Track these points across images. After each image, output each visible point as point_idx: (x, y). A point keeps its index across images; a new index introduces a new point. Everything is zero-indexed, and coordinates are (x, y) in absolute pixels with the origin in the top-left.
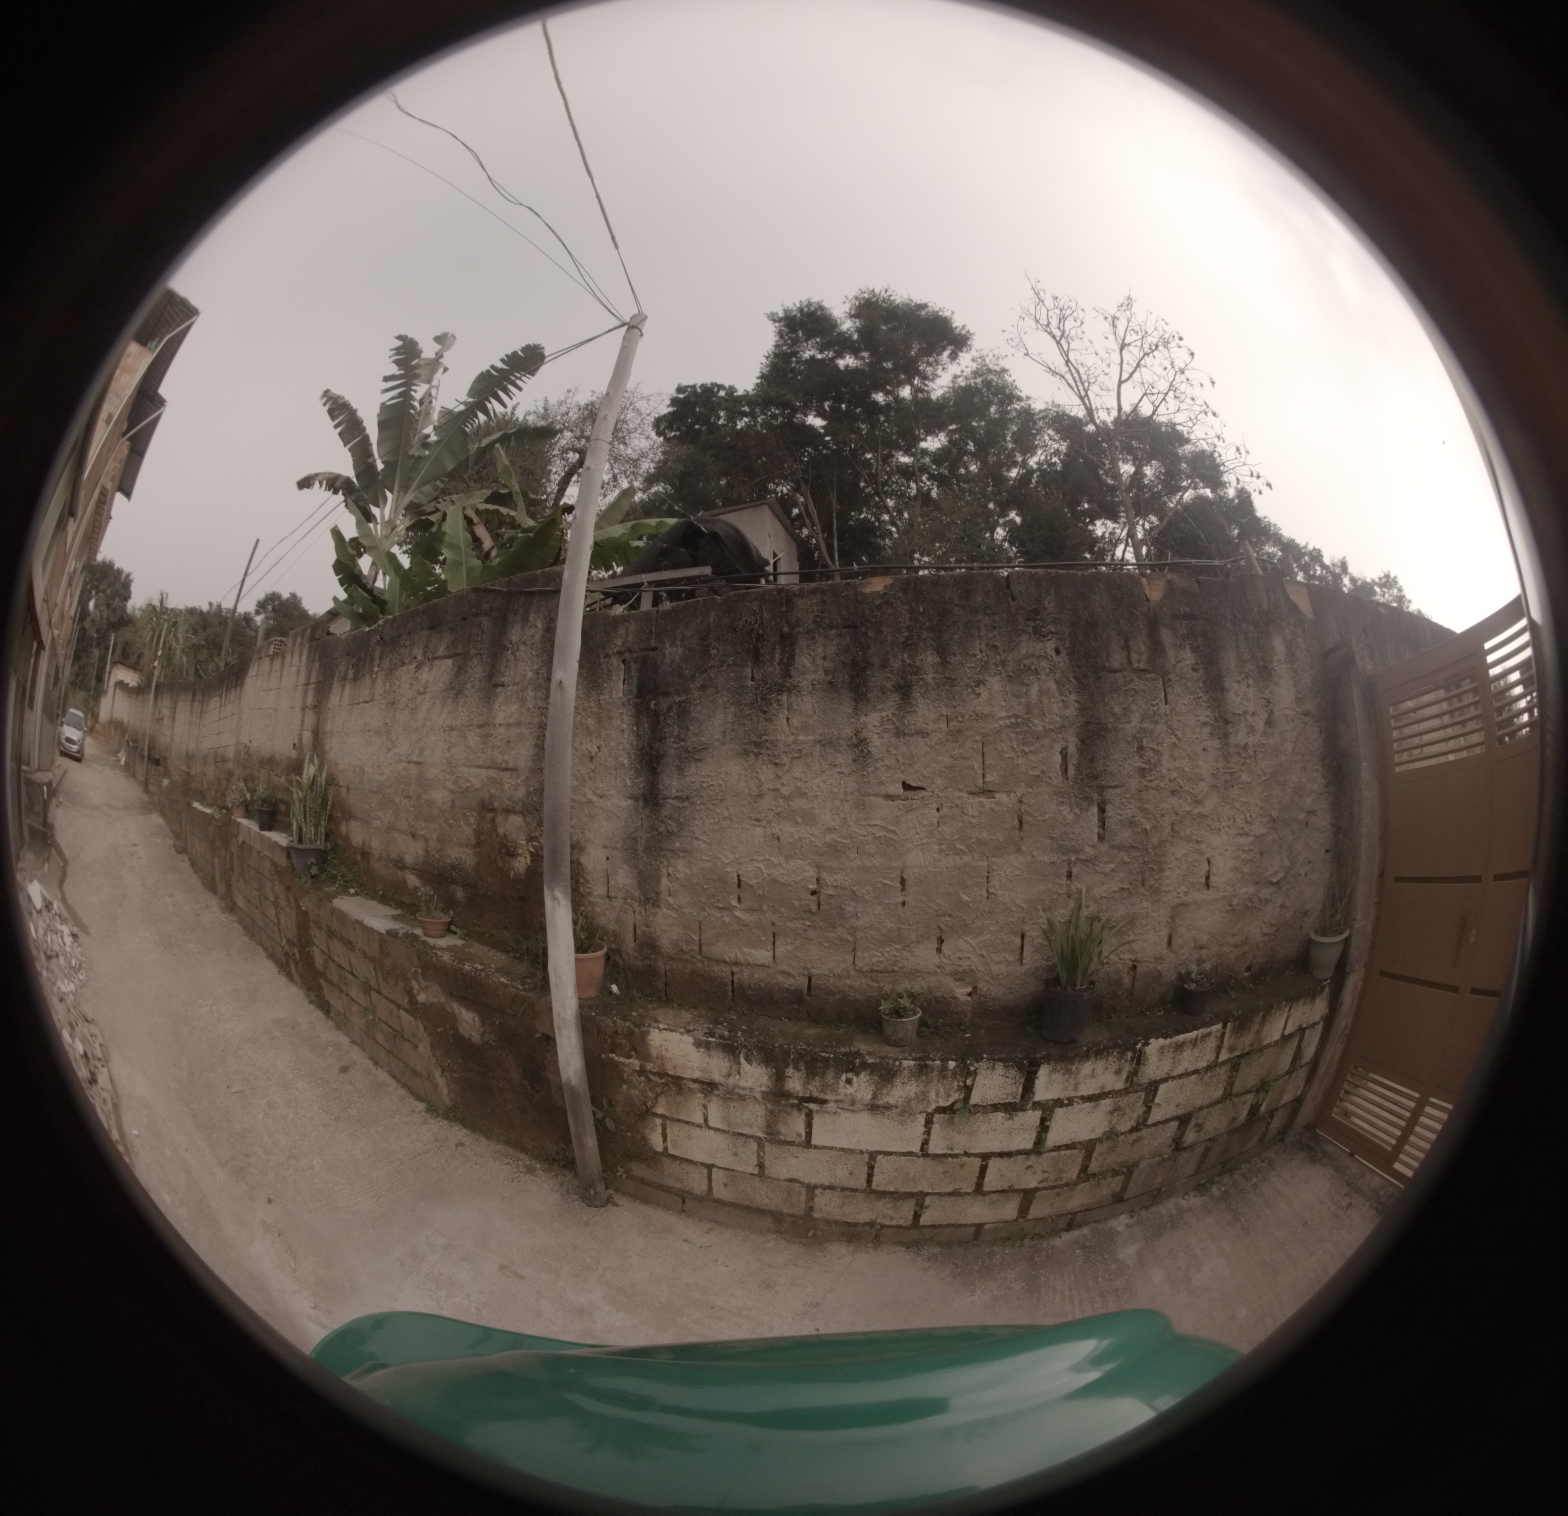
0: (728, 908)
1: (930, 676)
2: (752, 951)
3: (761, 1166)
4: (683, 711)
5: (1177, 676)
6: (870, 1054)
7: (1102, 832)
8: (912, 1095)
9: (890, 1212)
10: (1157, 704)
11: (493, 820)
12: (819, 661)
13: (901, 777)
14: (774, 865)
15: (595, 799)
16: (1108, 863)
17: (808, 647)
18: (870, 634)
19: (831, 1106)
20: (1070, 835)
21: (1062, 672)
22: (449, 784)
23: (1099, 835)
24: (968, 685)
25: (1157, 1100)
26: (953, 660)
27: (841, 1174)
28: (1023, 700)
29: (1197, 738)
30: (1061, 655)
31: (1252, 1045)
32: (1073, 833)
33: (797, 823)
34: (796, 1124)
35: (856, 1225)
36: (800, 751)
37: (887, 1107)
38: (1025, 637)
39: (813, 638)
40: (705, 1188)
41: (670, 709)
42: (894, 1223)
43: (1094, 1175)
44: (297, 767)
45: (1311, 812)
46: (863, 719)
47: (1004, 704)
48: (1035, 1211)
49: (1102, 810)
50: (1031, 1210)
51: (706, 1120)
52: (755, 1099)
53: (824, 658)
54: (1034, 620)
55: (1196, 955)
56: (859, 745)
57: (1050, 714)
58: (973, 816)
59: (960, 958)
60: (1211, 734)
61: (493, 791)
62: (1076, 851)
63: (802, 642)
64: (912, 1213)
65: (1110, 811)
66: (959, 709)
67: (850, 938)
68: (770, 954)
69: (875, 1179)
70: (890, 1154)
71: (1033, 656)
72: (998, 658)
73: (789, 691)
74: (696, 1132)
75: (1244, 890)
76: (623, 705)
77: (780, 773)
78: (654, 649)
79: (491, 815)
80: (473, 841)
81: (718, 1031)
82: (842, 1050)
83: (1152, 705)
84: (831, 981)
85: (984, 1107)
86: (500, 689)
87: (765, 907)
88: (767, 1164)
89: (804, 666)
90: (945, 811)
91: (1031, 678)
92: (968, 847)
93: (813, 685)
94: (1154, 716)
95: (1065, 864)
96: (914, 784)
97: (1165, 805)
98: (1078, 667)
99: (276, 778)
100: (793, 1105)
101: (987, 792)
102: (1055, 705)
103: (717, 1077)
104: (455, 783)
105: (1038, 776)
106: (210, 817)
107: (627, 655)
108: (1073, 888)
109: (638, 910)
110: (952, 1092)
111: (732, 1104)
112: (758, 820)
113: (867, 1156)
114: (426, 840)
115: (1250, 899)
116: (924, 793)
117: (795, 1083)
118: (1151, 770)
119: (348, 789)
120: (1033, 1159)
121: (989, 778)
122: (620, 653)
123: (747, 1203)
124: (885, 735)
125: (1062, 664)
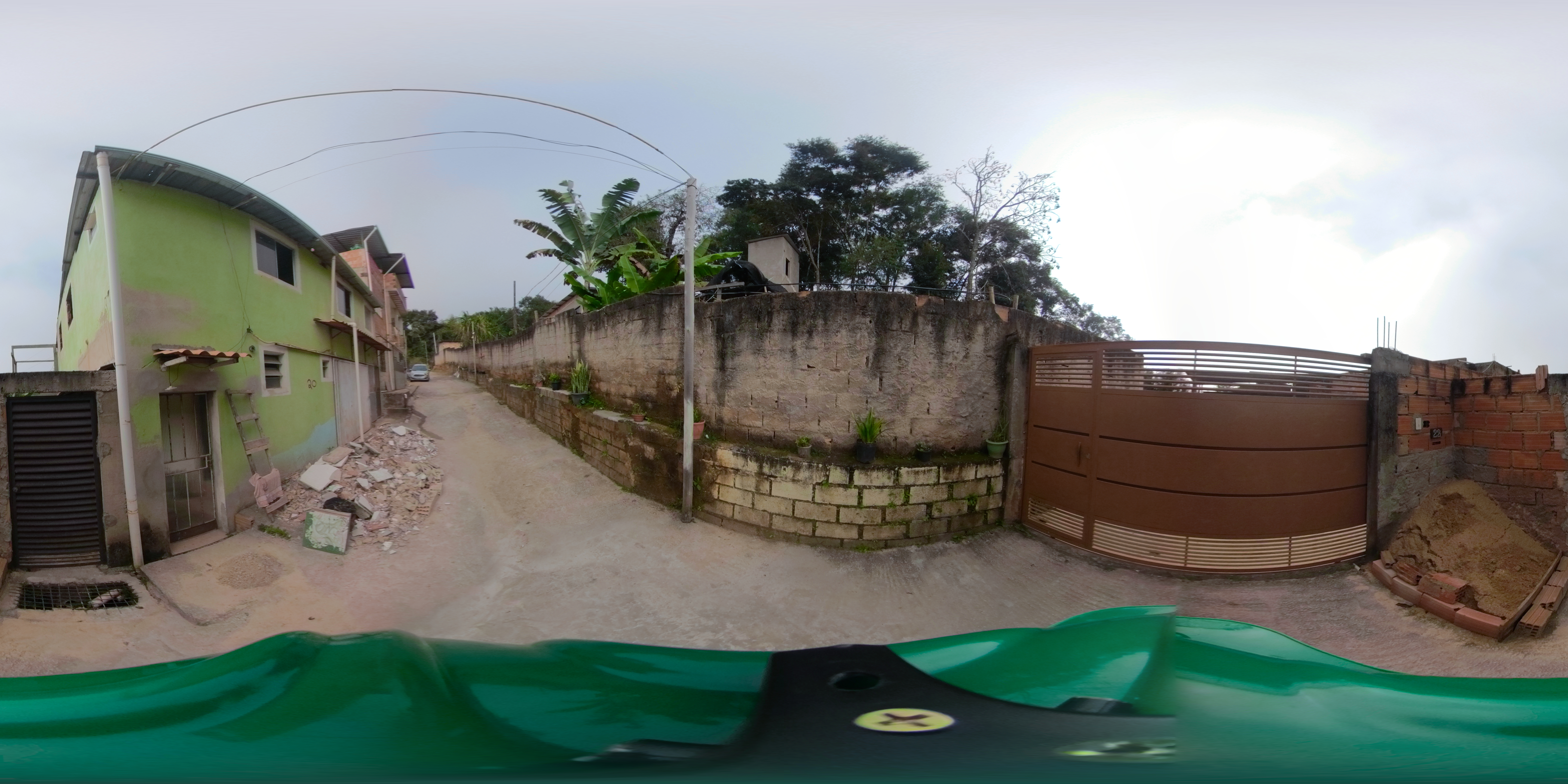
0: (747, 406)
1: (820, 328)
2: (755, 422)
3: (753, 504)
5: (922, 334)
7: (880, 387)
8: (807, 476)
9: (803, 528)
10: (910, 344)
11: (664, 378)
12: (781, 321)
13: (807, 363)
14: (764, 391)
15: (702, 369)
16: (883, 399)
17: (778, 316)
18: (800, 312)
19: (778, 479)
20: (868, 388)
21: (871, 330)
22: (645, 366)
24: (833, 332)
26: (829, 323)
27: (783, 509)
28: (853, 339)
29: (927, 358)
30: (872, 323)
33: (771, 378)
34: (766, 486)
35: (789, 533)
36: (772, 353)
37: (799, 481)
38: (858, 316)
39: (780, 313)
40: (732, 514)
41: (729, 337)
42: (805, 533)
43: (889, 523)
45: (986, 393)
46: (795, 342)
47: (846, 340)
49: (881, 380)
51: (734, 485)
52: (753, 476)
53: (783, 320)
54: (863, 309)
55: (924, 439)
56: (793, 351)
57: (863, 344)
58: (831, 378)
59: (826, 428)
60: (935, 358)
61: (663, 368)
62: (870, 394)
63: (776, 314)
65: (885, 380)
66: (829, 341)
67: (788, 418)
68: (761, 423)
69: (795, 511)
70: (801, 501)
71: (861, 323)
72: (847, 323)
73: (770, 331)
74: (730, 490)
77: (765, 360)
78: (722, 317)
79: (663, 376)
80: (656, 387)
81: (741, 450)
82: (782, 458)
83: (908, 344)
84: (782, 434)
85: (833, 484)
87: (760, 406)
88: (755, 503)
89: (776, 323)
90: (822, 376)
91: (858, 331)
92: (828, 389)
93: (778, 329)
94: (908, 348)
95: (866, 398)
96: (811, 366)
97: (908, 381)
98: (878, 328)
100: (765, 478)
101: (837, 370)
102: (866, 341)
105: (856, 366)
107: (711, 319)
108: (868, 406)
109: (717, 408)
110: (822, 477)
111: (745, 478)
112: (758, 376)
113: (792, 502)
114: (636, 387)
115: (950, 421)
117: (766, 469)
118: (904, 367)
121: (838, 365)
122: (709, 318)
123: (747, 521)
124: (802, 348)
125: (871, 327)
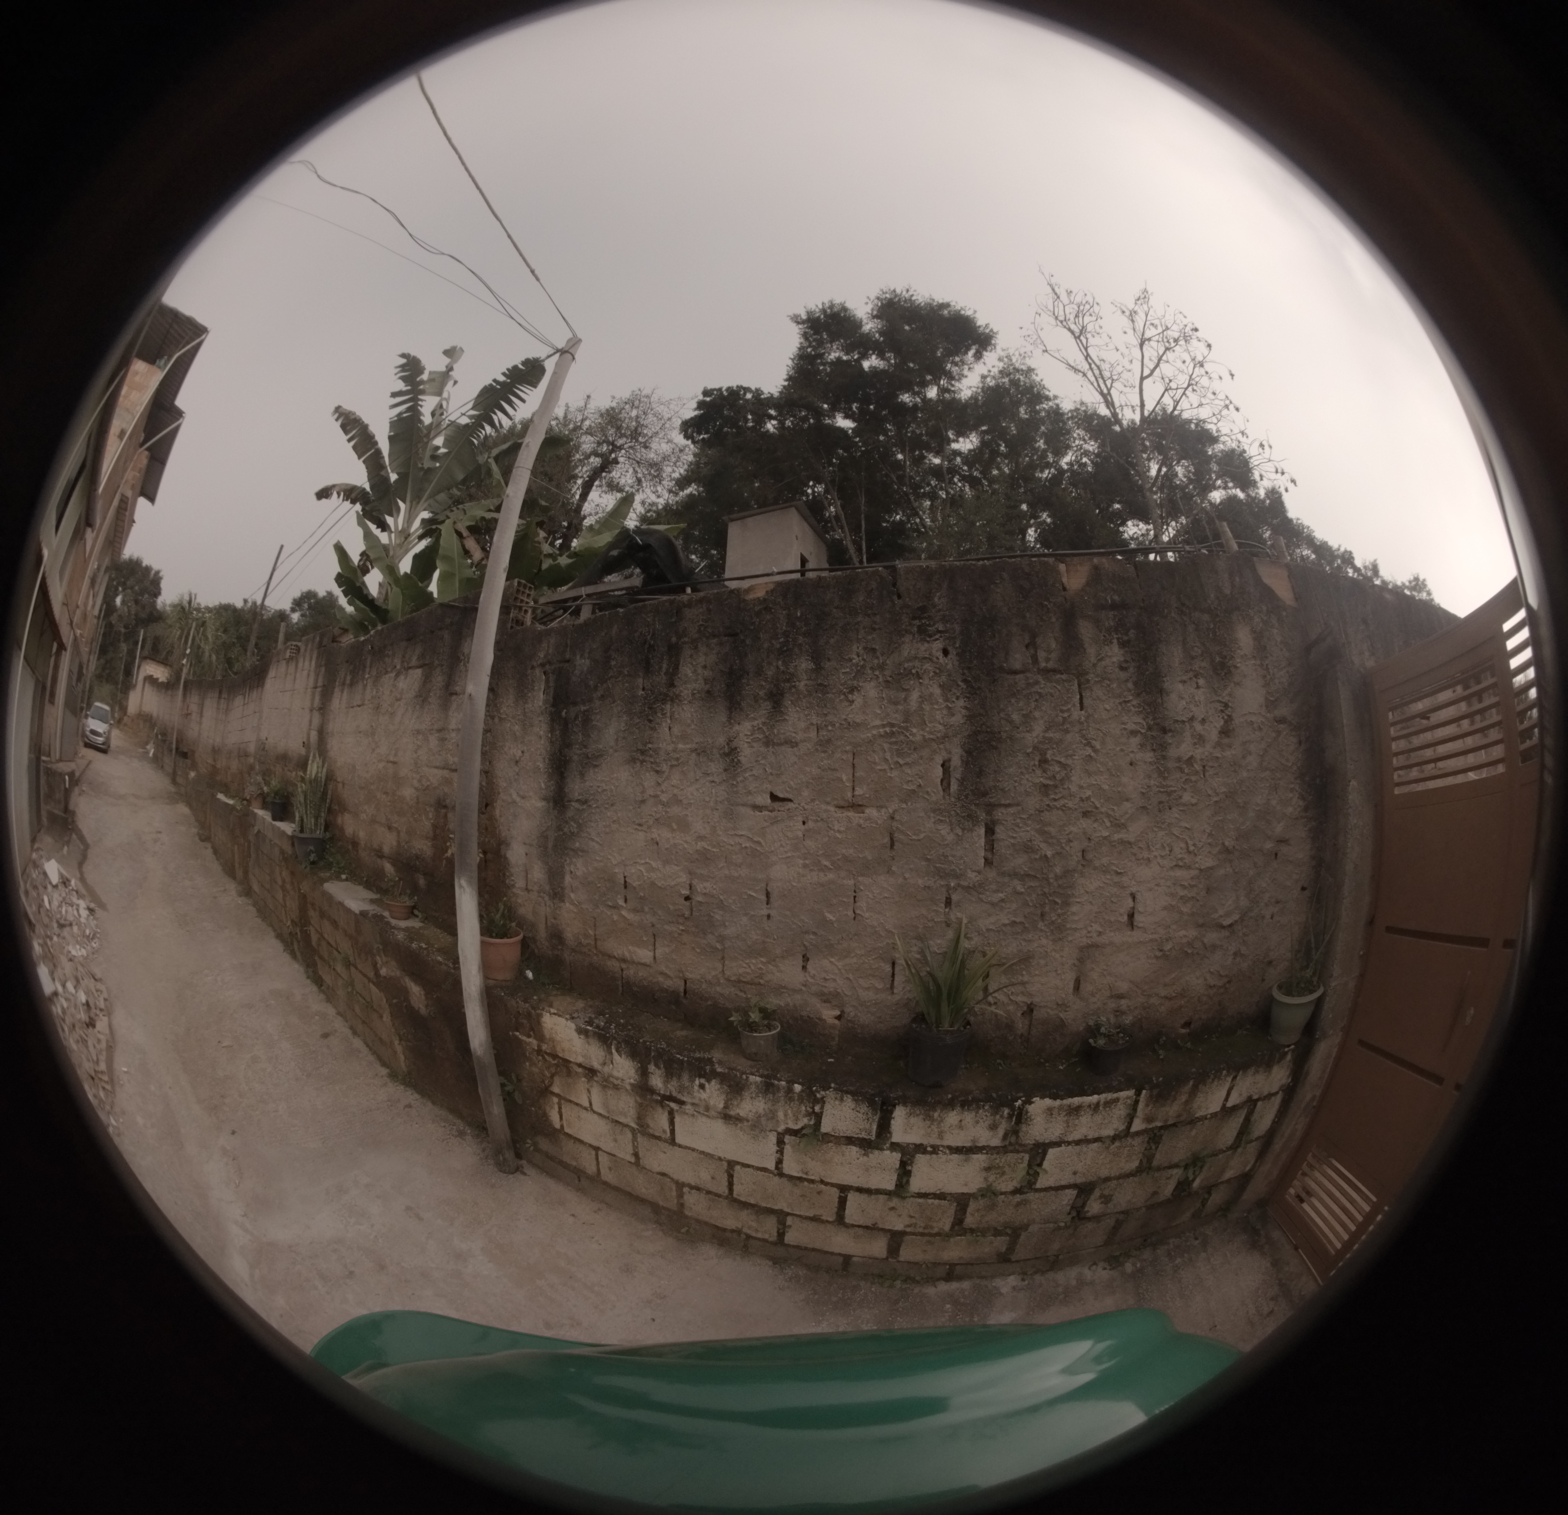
0: (615, 907)
1: (802, 683)
2: (636, 949)
3: (636, 1155)
4: (587, 720)
5: (1097, 676)
6: (720, 1063)
7: (989, 856)
8: (761, 1111)
9: (754, 1224)
10: (1069, 710)
11: (446, 816)
12: (700, 671)
13: (768, 787)
14: (653, 869)
15: (518, 799)
16: (997, 891)
17: (691, 656)
18: (748, 642)
19: (688, 1108)
20: (950, 858)
21: (949, 675)
22: (415, 782)
23: (986, 859)
24: (841, 692)
25: (1046, 1164)
26: (827, 665)
27: (704, 1176)
28: (900, 707)
29: (1122, 750)
30: (949, 657)
31: (1179, 1116)
32: (953, 856)
33: (673, 830)
34: (659, 1121)
35: (724, 1230)
36: (677, 759)
37: (738, 1119)
38: (907, 638)
39: (696, 648)
40: (594, 1169)
41: (576, 717)
42: (759, 1235)
43: (972, 1231)
44: (303, 764)
45: (1282, 841)
46: (737, 727)
47: (879, 712)
48: (907, 1253)
49: (990, 831)
50: (902, 1252)
51: (591, 1104)
52: (627, 1090)
53: (705, 667)
54: (920, 619)
55: (1112, 1005)
56: (731, 754)
57: (930, 722)
58: (839, 832)
59: (825, 979)
60: (1142, 746)
61: (446, 790)
62: (957, 877)
63: (687, 652)
64: (776, 1230)
65: (1000, 832)
66: (830, 718)
67: (719, 946)
68: (651, 954)
69: (735, 1187)
70: (748, 1166)
71: (916, 658)
72: (876, 661)
73: (672, 700)
74: (584, 1114)
75: (1183, 933)
76: (542, 713)
77: (660, 781)
78: (568, 661)
79: (443, 811)
80: (431, 834)
81: (596, 1021)
82: (697, 1055)
83: (1062, 711)
84: (704, 986)
85: (836, 1137)
86: (454, 697)
87: (646, 909)
88: (641, 1154)
89: (686, 675)
90: (810, 824)
91: (912, 682)
92: (833, 863)
93: (693, 694)
94: (1063, 724)
95: (944, 890)
96: (781, 795)
97: (1074, 829)
98: (969, 668)
99: (289, 773)
100: (657, 1101)
101: (856, 806)
102: (938, 712)
103: (596, 1065)
104: (420, 781)
105: (914, 791)
106: (233, 808)
107: (547, 667)
108: (952, 917)
109: (549, 903)
110: (800, 1117)
111: (610, 1092)
112: (640, 825)
113: (725, 1164)
114: (399, 832)
115: (1190, 944)
116: (790, 805)
117: (657, 1081)
118: (1056, 787)
119: (344, 784)
120: (895, 1202)
121: (858, 792)
122: (542, 665)
123: (628, 1189)
124: (755, 745)
125: (950, 666)
